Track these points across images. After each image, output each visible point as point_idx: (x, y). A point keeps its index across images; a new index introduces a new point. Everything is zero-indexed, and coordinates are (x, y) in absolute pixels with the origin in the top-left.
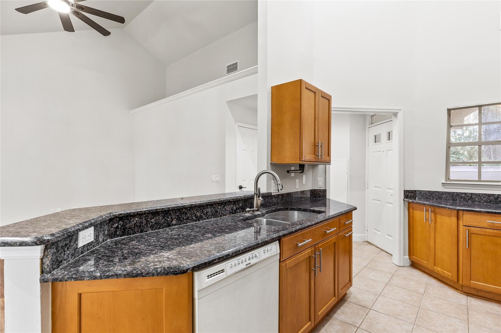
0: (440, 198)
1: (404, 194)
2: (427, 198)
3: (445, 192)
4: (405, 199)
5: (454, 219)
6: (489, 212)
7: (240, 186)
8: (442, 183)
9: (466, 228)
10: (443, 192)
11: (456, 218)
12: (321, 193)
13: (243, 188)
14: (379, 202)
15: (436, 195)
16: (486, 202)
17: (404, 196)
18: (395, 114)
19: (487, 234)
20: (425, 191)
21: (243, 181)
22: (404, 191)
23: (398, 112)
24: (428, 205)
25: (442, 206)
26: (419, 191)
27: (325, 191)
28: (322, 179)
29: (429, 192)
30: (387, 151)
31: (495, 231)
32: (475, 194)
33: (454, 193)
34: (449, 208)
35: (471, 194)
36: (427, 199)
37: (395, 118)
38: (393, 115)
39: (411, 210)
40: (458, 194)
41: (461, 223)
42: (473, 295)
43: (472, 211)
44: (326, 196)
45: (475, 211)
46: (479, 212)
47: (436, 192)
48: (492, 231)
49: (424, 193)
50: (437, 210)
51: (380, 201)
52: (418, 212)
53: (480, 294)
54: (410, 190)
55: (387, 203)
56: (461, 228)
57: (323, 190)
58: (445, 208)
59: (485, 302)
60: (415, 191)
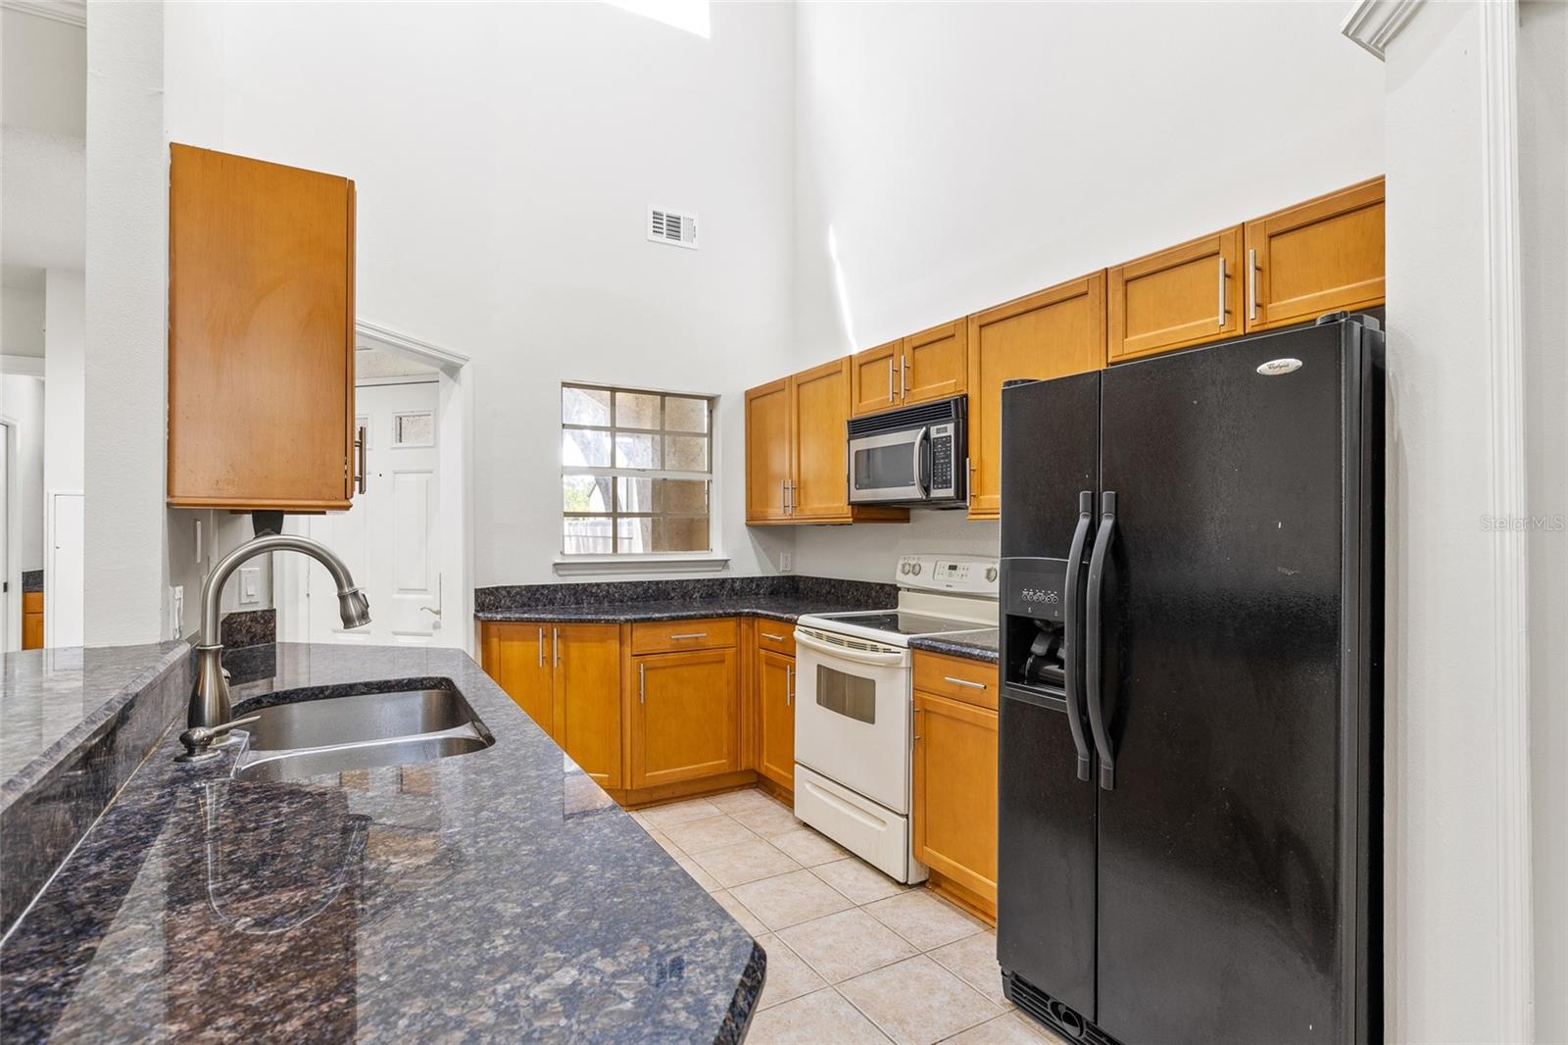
0: (552, 602)
1: (476, 600)
2: (523, 605)
3: (561, 585)
4: (480, 614)
5: (615, 645)
6: (673, 619)
8: (555, 564)
9: (637, 659)
10: (557, 585)
11: (618, 642)
12: (258, 626)
15: (542, 594)
16: (632, 599)
17: (476, 606)
18: (452, 370)
19: (669, 664)
20: (519, 587)
22: (476, 590)
23: (462, 366)
24: (551, 621)
25: (589, 617)
26: (506, 587)
27: (268, 617)
28: (258, 569)
29: (528, 588)
30: (395, 473)
31: (682, 655)
32: (613, 584)
33: (578, 585)
35: (608, 584)
36: (525, 606)
37: (452, 382)
38: (442, 369)
39: (495, 641)
40: (586, 588)
41: (627, 651)
42: (645, 804)
43: (649, 619)
44: (273, 634)
45: (654, 620)
46: (660, 620)
47: (543, 586)
48: (676, 656)
49: (517, 593)
50: (570, 630)
52: (516, 643)
53: (656, 796)
54: (488, 589)
56: (628, 661)
57: (263, 611)
59: (666, 808)
60: (497, 589)
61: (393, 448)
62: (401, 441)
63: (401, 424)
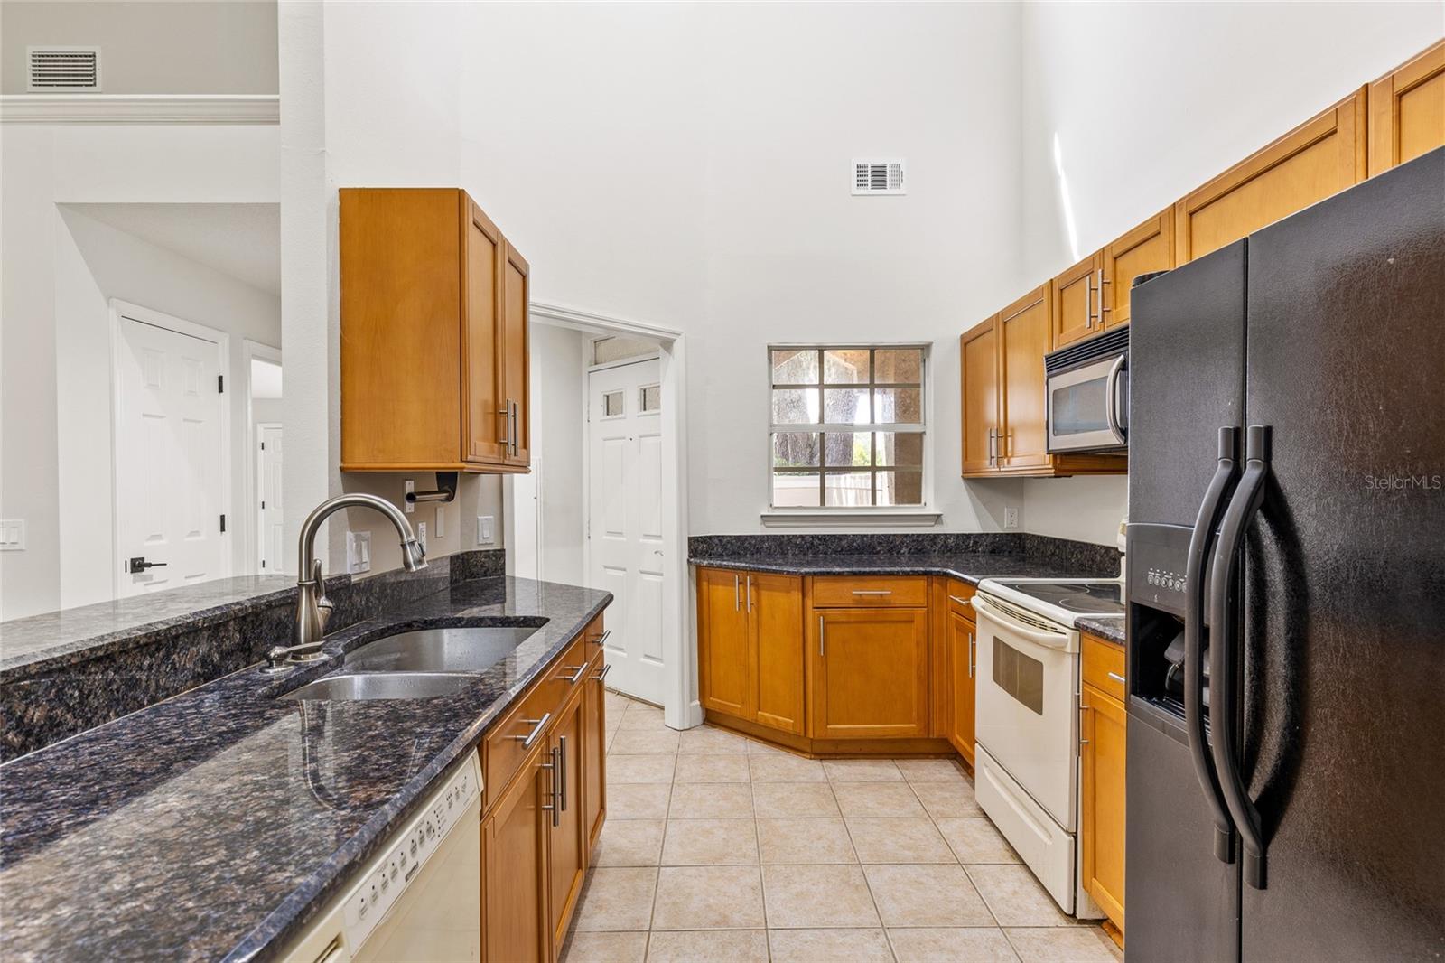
0: (759, 551)
1: (689, 547)
2: (733, 553)
3: (767, 536)
4: (692, 560)
5: (797, 596)
6: (854, 574)
7: (132, 560)
8: (762, 516)
9: (818, 612)
10: (763, 536)
11: (800, 594)
12: (491, 563)
13: (150, 565)
14: (621, 573)
15: (750, 543)
16: (836, 552)
17: (690, 553)
18: (667, 344)
19: (852, 620)
20: (730, 536)
21: (148, 540)
22: (689, 538)
23: (674, 340)
24: (744, 569)
25: (774, 568)
26: (719, 536)
27: (500, 554)
28: (491, 517)
29: (738, 538)
30: (641, 437)
31: (865, 611)
32: (817, 536)
33: (783, 536)
34: (789, 573)
35: (812, 537)
36: (735, 554)
37: (668, 354)
38: (661, 345)
39: (705, 584)
40: (790, 538)
41: (809, 603)
42: (830, 754)
43: (829, 573)
44: (503, 569)
45: (834, 574)
46: (840, 574)
47: (751, 537)
48: (858, 612)
49: (728, 542)
50: (762, 580)
51: (625, 570)
52: (720, 587)
53: (842, 748)
54: (701, 537)
55: (642, 572)
56: (810, 614)
57: (495, 551)
58: (781, 572)
59: (850, 762)
60: (710, 537)
61: (639, 416)
62: (645, 409)
63: (645, 395)
